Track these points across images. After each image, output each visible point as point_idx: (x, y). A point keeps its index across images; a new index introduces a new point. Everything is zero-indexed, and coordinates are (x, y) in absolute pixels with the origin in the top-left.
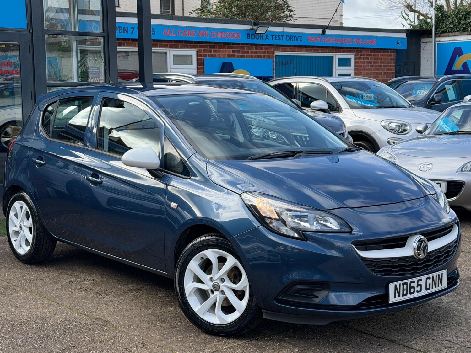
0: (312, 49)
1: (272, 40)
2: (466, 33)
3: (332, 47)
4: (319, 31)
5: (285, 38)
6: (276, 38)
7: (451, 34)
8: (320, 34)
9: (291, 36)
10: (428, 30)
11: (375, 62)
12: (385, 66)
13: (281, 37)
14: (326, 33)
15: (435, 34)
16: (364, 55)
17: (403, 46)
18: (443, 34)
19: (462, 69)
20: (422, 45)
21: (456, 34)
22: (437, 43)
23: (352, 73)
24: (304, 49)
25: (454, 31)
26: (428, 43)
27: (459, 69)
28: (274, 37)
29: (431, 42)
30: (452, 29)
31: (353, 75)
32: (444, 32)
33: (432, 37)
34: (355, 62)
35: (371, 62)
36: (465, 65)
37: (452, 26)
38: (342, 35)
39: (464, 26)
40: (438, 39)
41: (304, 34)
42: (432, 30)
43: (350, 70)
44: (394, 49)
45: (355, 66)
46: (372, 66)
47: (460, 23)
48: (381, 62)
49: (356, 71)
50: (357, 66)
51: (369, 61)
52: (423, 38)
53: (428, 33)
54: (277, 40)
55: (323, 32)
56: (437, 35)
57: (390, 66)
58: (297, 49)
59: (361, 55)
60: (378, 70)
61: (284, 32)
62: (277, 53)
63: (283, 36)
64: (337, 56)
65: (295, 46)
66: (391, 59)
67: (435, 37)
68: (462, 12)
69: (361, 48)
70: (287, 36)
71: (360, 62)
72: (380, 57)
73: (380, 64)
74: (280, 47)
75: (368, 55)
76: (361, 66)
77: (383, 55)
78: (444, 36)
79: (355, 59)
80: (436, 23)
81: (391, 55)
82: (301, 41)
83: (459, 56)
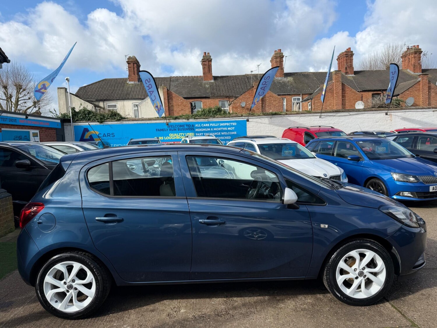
0: (20, 127)
1: (1, 120)
2: (90, 121)
3: (29, 126)
4: (24, 117)
5: (8, 120)
6: (3, 120)
7: (81, 121)
8: (25, 118)
9: (11, 119)
10: (69, 119)
11: (48, 135)
12: (52, 137)
13: (6, 120)
14: (28, 118)
15: (72, 121)
16: (43, 131)
17: (60, 127)
18: (77, 121)
19: (89, 138)
20: (65, 127)
21: (84, 121)
22: (73, 126)
23: (39, 140)
24: (16, 127)
25: (83, 120)
26: (68, 126)
27: (88, 138)
28: (2, 119)
29: (71, 125)
30: (82, 119)
31: (39, 141)
32: (77, 120)
33: (71, 122)
34: (40, 135)
35: (46, 135)
36: (91, 136)
37: (82, 117)
38: (35, 120)
39: (89, 118)
40: (74, 124)
41: (17, 118)
42: (70, 119)
43: (38, 139)
44: (55, 128)
45: (40, 137)
46: (47, 137)
47: (86, 116)
48: (51, 135)
49: (41, 140)
50: (41, 137)
51: (46, 134)
52: (65, 123)
53: (68, 121)
54: (4, 121)
55: (27, 118)
56: (74, 122)
57: (55, 137)
58: (13, 127)
59: (42, 131)
60: (50, 139)
61: (7, 116)
62: (3, 129)
63: (7, 119)
64: (32, 131)
65: (12, 125)
66: (54, 133)
67: (73, 123)
68: (86, 111)
69: (42, 127)
70: (9, 119)
71: (42, 135)
72: (50, 132)
73: (50, 136)
74: (4, 126)
75: (45, 131)
76: (43, 137)
77: (51, 131)
78: (78, 123)
79: (40, 133)
80: (72, 115)
81: (54, 131)
82: (16, 122)
83: (87, 132)
